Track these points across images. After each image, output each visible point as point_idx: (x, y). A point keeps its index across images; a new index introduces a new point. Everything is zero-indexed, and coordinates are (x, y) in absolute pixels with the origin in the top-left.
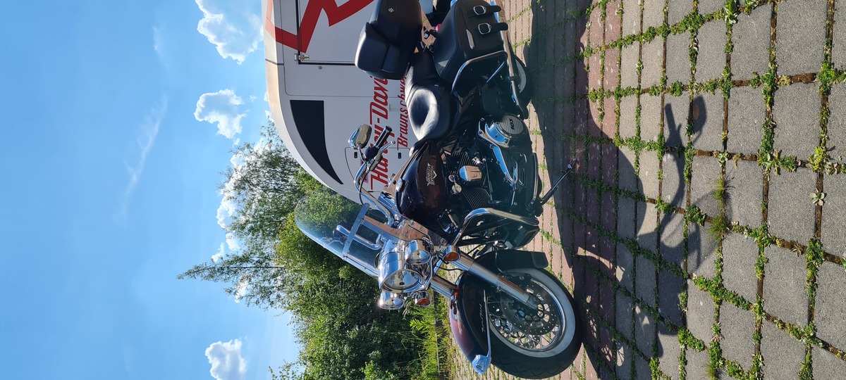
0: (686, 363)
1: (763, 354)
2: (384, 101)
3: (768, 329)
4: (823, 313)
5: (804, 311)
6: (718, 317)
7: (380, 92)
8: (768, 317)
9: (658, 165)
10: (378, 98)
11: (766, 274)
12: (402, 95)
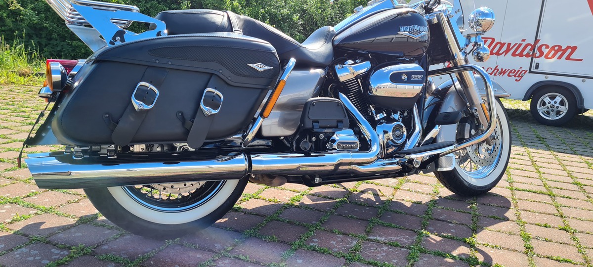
2: (495, 51)
7: (505, 48)
10: (499, 46)
12: (498, 70)
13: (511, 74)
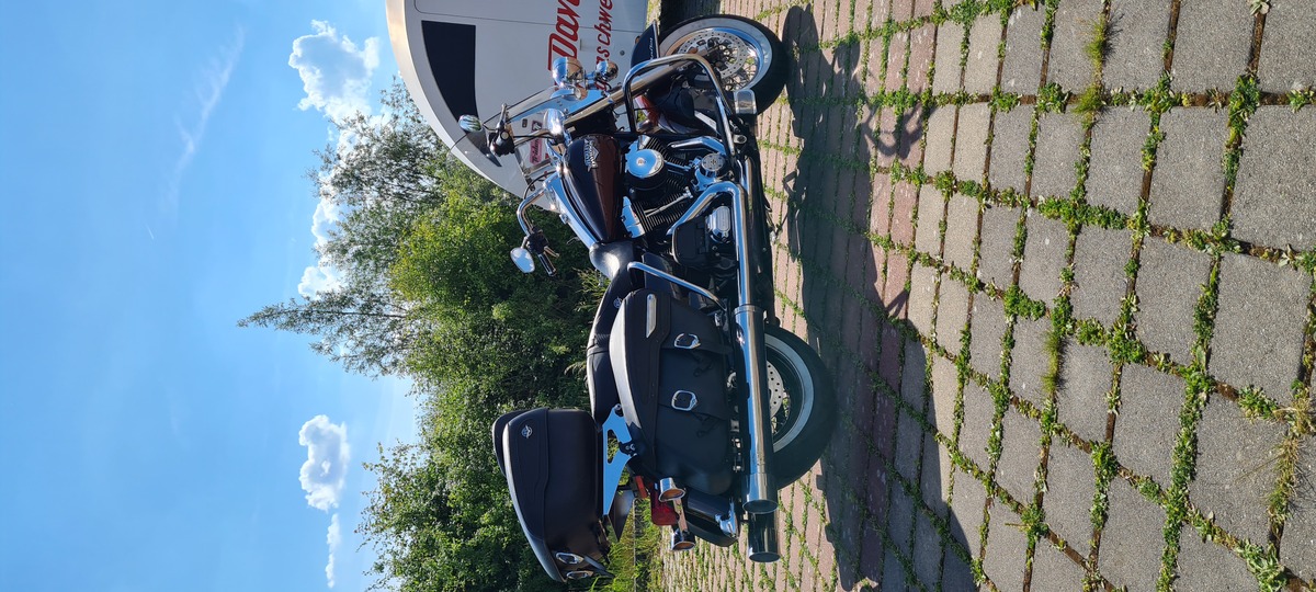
0: (1012, 345)
1: (1139, 294)
2: (571, 33)
3: (1152, 249)
4: (1247, 194)
5: (1216, 201)
6: (1072, 255)
7: (566, 18)
8: (1154, 231)
9: (1000, 34)
10: (563, 27)
11: (1158, 161)
12: (601, 25)
13: (608, 4)
